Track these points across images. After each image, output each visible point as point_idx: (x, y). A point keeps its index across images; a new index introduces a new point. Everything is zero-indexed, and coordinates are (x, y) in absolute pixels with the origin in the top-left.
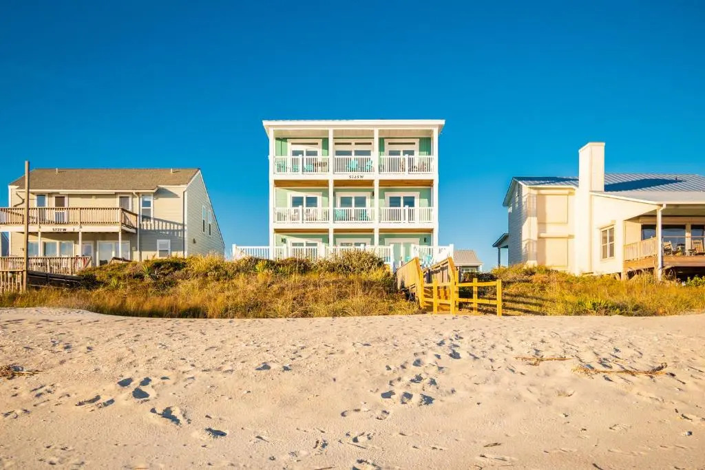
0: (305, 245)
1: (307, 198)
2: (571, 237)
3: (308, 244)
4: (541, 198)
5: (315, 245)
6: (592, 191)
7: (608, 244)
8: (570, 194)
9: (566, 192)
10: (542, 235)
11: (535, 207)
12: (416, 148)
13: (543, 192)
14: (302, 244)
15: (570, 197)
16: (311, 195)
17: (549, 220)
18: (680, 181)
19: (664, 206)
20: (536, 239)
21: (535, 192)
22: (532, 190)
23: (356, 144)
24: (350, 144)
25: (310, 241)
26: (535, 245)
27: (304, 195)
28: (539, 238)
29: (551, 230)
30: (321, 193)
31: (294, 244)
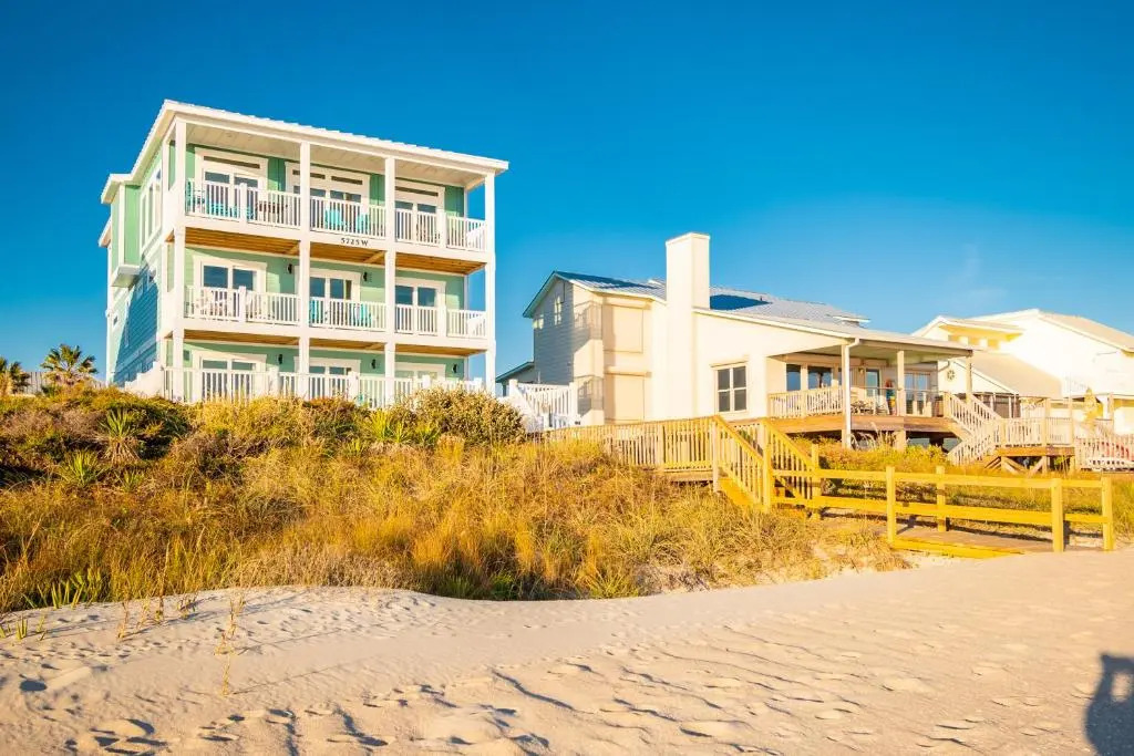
0: (230, 365)
1: (236, 272)
2: (648, 375)
3: (236, 366)
4: (607, 309)
5: (249, 367)
6: (696, 307)
7: (732, 390)
8: (648, 308)
9: (643, 303)
10: (612, 369)
11: (600, 323)
12: (439, 202)
13: (611, 300)
14: (223, 365)
15: (646, 312)
16: (242, 266)
17: (620, 345)
18: (766, 303)
19: (857, 342)
20: (602, 375)
21: (599, 300)
22: (595, 296)
23: (334, 178)
24: (323, 177)
25: (241, 358)
26: (600, 383)
27: (230, 265)
28: (607, 373)
29: (622, 363)
30: (265, 265)
31: (207, 364)
